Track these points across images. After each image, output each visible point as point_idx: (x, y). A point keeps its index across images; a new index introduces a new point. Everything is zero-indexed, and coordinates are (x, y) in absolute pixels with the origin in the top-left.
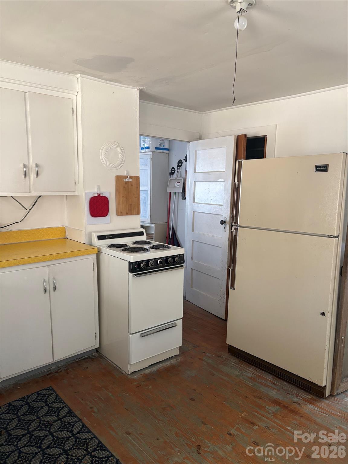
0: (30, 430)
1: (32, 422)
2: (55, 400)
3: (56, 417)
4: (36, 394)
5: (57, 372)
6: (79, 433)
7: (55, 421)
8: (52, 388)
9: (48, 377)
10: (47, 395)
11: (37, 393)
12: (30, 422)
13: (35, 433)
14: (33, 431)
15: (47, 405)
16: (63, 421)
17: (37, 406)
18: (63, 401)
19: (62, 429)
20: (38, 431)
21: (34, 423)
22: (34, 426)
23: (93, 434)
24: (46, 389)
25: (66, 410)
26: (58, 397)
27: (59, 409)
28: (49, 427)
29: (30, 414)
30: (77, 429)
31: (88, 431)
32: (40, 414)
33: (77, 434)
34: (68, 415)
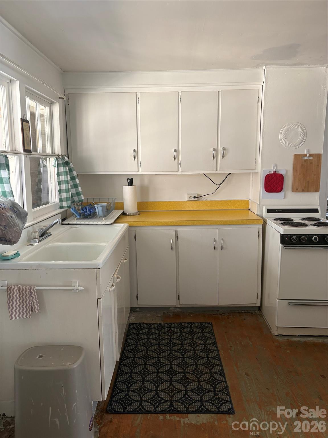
0: (184, 343)
1: (187, 339)
2: (209, 332)
3: (204, 342)
4: (199, 323)
5: (221, 315)
6: (212, 358)
7: (201, 344)
8: (211, 323)
9: (213, 315)
10: (206, 326)
11: (201, 323)
12: (186, 339)
13: (185, 346)
14: (185, 344)
15: (202, 332)
16: (206, 347)
17: (196, 331)
18: (214, 334)
19: (203, 351)
20: (188, 346)
21: (188, 340)
22: (187, 341)
23: (221, 363)
24: (207, 323)
25: (213, 341)
26: (212, 331)
27: (208, 338)
28: (196, 346)
29: (189, 334)
30: (212, 355)
31: (219, 359)
32: (195, 336)
33: (210, 358)
34: (211, 344)
